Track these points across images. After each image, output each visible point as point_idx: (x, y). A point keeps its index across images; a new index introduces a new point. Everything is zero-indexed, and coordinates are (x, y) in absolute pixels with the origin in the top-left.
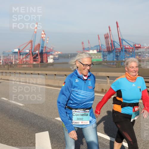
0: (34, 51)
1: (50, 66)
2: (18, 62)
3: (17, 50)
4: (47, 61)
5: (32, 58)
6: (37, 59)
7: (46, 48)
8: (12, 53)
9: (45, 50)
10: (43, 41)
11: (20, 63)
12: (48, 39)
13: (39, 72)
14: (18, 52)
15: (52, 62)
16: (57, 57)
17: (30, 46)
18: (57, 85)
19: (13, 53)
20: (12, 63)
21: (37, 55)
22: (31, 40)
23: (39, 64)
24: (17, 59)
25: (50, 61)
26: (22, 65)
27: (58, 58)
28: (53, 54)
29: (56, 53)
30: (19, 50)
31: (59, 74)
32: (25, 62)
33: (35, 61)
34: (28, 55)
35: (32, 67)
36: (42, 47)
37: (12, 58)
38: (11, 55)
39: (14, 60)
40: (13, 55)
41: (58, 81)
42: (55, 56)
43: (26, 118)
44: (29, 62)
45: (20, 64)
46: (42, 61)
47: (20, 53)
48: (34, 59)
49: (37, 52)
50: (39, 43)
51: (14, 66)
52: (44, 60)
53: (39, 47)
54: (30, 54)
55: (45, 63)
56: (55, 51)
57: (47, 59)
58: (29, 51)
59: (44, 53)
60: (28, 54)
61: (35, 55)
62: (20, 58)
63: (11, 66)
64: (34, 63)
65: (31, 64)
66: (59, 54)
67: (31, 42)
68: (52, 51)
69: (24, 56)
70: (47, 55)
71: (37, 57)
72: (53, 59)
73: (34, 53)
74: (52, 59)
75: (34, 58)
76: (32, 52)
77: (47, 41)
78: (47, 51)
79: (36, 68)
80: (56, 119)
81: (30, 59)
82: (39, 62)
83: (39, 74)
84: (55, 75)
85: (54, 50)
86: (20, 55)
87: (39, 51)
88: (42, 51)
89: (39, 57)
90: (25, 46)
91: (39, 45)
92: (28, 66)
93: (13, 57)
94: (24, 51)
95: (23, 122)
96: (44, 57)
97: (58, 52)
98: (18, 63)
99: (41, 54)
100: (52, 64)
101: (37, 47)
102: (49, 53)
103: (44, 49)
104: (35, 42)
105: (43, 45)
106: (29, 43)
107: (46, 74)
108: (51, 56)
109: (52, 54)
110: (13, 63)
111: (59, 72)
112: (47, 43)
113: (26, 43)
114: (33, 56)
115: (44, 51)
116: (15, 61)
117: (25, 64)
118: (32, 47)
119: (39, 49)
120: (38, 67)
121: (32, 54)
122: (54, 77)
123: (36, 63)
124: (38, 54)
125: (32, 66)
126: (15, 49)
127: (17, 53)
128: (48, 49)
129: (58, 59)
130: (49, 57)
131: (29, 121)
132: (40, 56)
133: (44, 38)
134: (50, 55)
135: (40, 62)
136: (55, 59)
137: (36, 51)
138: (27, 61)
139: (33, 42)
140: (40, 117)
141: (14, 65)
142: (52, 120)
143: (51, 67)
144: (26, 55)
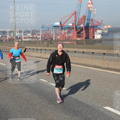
0: (78, 25)
1: (98, 42)
2: (59, 37)
3: (58, 24)
4: (94, 37)
5: (76, 33)
6: (82, 35)
7: (93, 21)
8: (52, 27)
9: (92, 24)
10: (90, 12)
11: (62, 39)
12: (95, 10)
13: (85, 50)
14: (60, 26)
15: (99, 39)
16: (105, 32)
17: (74, 19)
18: (106, 66)
19: (54, 27)
20: (52, 39)
21: (82, 30)
22: (75, 12)
23: (83, 41)
24: (58, 35)
25: (98, 36)
26: (64, 41)
27: (108, 33)
28: (102, 28)
29: (105, 27)
30: (61, 23)
31: (108, 52)
32: (66, 38)
33: (78, 36)
34: (71, 30)
35: (75, 44)
36: (87, 20)
37: (52, 33)
38: (52, 30)
39: (54, 35)
40: (54, 30)
41: (108, 62)
42: (103, 30)
43: (68, 105)
44: (72, 37)
45: (61, 41)
46: (87, 37)
47: (61, 27)
48: (78, 35)
49: (82, 25)
50: (85, 15)
51: (55, 43)
52: (90, 36)
53: (85, 19)
54: (73, 28)
55: (91, 39)
56: (104, 25)
57: (94, 35)
58: (73, 24)
59: (91, 27)
60: (70, 28)
61: (79, 30)
62: (61, 34)
63: (52, 42)
64: (78, 39)
65: (74, 40)
66: (109, 28)
67: (75, 13)
68: (100, 24)
69: (66, 30)
70: (94, 29)
71: (82, 32)
72: (101, 35)
73: (78, 27)
74: (99, 34)
75: (78, 33)
76: (76, 25)
77: (95, 13)
78: (94, 25)
79: (80, 46)
80: (105, 109)
81: (73, 34)
82: (84, 38)
83: (83, 52)
84: (104, 54)
85: (102, 23)
86: (62, 30)
87: (84, 24)
88: (88, 24)
89: (84, 32)
90: (68, 18)
91: (85, 17)
92: (70, 42)
93: (54, 31)
94: (66, 24)
95: (65, 109)
96: (90, 32)
97: (107, 26)
98: (59, 39)
99: (87, 28)
100: (99, 41)
101: (81, 20)
102: (97, 27)
103: (91, 22)
104: (80, 13)
105: (90, 17)
106: (73, 15)
107: (93, 53)
108: (99, 31)
109: (100, 29)
110: (54, 39)
111: (109, 51)
112: (94, 14)
113: (69, 15)
114: (76, 31)
115: (90, 25)
116: (55, 37)
117: (68, 40)
118: (76, 20)
119: (84, 22)
120: (83, 44)
121: (76, 28)
122: (103, 56)
123: (80, 39)
124: (83, 28)
125: (75, 42)
126: (56, 22)
127: (58, 26)
128: (95, 23)
129: (107, 35)
130: (96, 32)
131: (71, 109)
132: (85, 30)
133: (91, 9)
134: (97, 29)
135: (86, 38)
136: (104, 35)
137: (80, 25)
138: (69, 37)
139: (77, 13)
140: (84, 104)
141: (54, 41)
142: (100, 109)
143: (99, 44)
144: (69, 29)
